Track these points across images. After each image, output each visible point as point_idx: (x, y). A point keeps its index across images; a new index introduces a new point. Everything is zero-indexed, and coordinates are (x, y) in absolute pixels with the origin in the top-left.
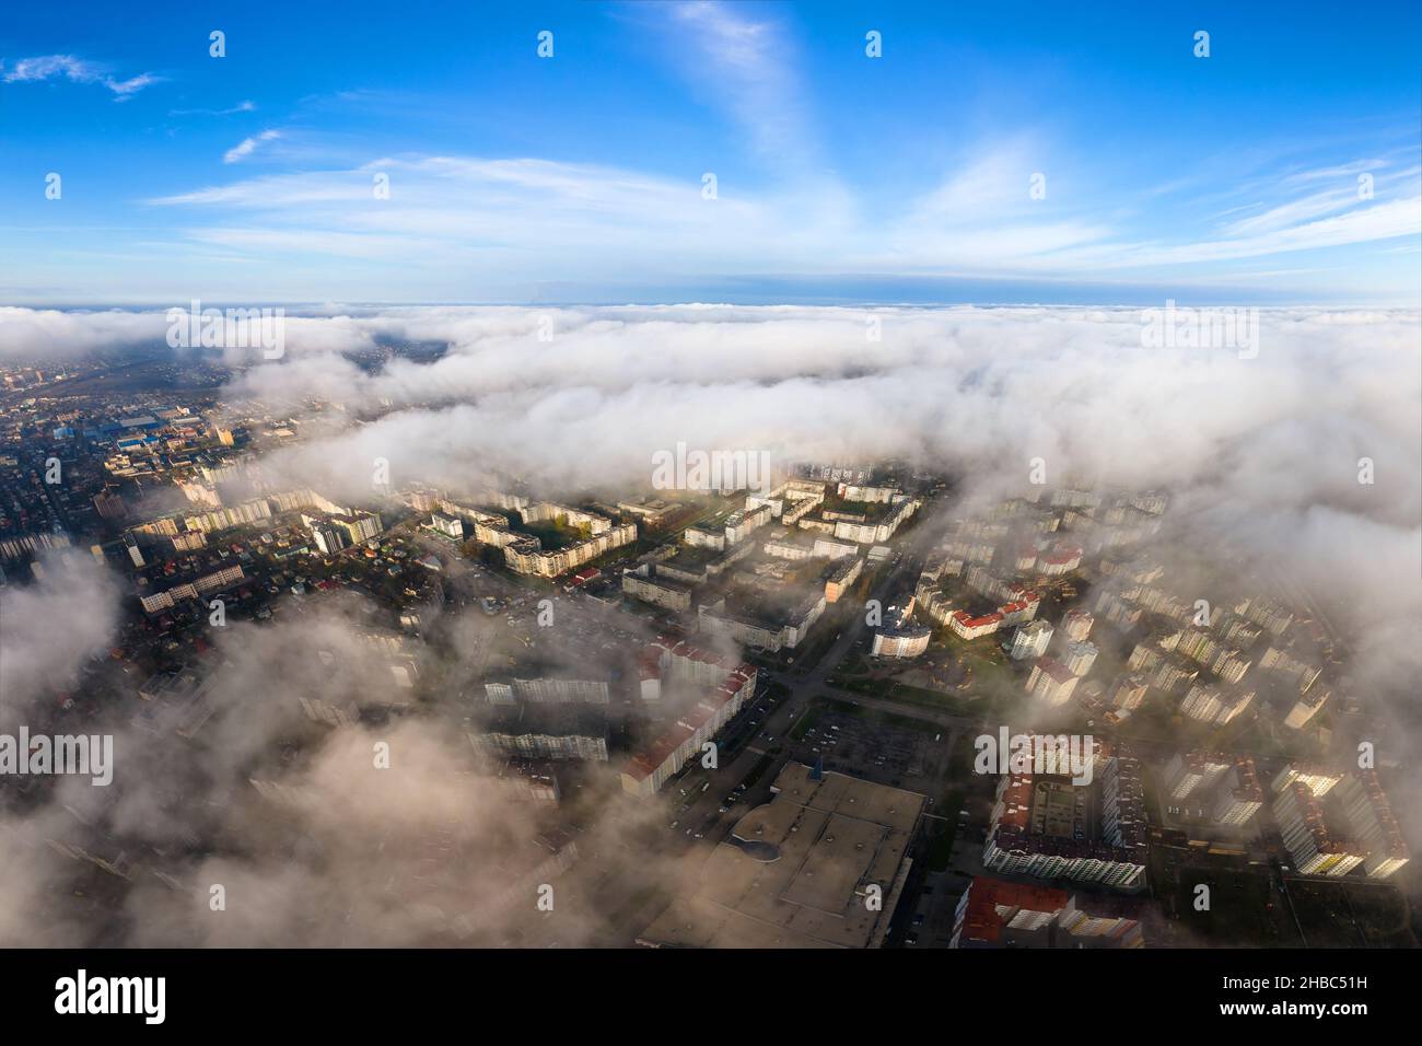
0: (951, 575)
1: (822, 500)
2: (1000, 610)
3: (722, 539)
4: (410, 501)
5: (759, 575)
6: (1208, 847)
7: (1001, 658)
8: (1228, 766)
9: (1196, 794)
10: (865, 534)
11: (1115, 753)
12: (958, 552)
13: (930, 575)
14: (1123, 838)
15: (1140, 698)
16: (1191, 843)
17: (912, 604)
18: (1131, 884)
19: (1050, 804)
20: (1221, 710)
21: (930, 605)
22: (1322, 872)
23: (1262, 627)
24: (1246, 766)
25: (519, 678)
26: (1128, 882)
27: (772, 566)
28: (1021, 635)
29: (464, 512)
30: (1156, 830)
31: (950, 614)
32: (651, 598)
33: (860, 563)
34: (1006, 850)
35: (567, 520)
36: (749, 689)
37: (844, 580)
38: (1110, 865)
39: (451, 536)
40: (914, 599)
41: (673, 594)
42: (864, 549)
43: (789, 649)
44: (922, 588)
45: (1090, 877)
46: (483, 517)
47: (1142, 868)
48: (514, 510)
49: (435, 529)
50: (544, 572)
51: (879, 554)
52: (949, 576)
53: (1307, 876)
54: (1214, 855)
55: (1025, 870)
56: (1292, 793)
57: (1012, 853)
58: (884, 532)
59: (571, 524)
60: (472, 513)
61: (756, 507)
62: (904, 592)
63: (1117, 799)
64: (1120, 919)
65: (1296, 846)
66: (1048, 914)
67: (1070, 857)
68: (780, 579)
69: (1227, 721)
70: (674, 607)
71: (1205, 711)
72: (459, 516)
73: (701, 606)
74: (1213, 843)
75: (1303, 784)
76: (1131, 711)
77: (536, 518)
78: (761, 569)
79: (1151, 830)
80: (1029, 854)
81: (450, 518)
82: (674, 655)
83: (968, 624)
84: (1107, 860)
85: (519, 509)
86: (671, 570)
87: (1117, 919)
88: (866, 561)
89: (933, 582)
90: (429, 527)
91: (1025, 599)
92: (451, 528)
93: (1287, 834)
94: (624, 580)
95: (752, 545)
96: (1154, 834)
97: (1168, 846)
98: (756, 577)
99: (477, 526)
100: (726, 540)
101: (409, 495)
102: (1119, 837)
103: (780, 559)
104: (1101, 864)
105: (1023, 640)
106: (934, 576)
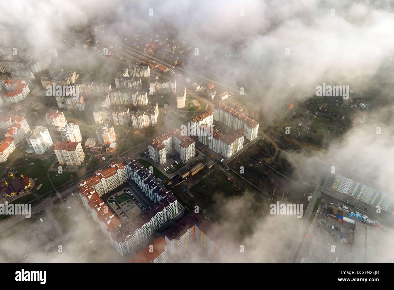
6: (191, 174)
8: (171, 138)
9: (169, 156)
11: (125, 164)
14: (159, 195)
15: (114, 134)
16: (184, 177)
18: (179, 211)
19: (120, 205)
20: (150, 118)
22: (235, 152)
26: (177, 212)
30: (168, 182)
34: (123, 241)
38: (165, 210)
45: (163, 222)
47: (176, 201)
53: (232, 158)
54: (194, 175)
55: (138, 242)
57: (127, 240)
63: (143, 181)
64: (188, 230)
65: (219, 149)
66: (164, 252)
67: (149, 221)
69: (156, 121)
71: (145, 122)
74: (191, 171)
76: (115, 142)
79: (166, 183)
80: (133, 233)
84: (162, 209)
87: (187, 231)
93: (213, 147)
96: (168, 184)
97: (177, 185)
102: (158, 196)
104: (161, 213)
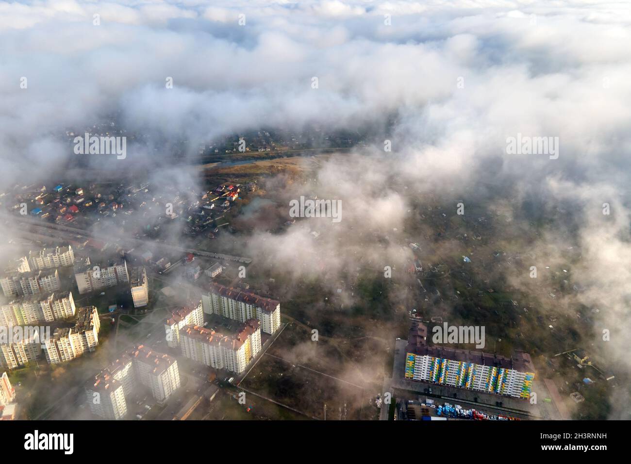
8: (131, 363)
9: (130, 400)
22: (250, 359)
23: (54, 268)
24: (141, 351)
53: (246, 371)
56: (185, 338)
65: (222, 362)
69: (96, 340)
71: (73, 348)
75: (186, 327)
76: (13, 402)
93: (210, 360)
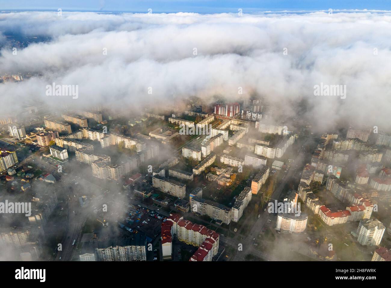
0: (317, 182)
1: (247, 131)
2: (348, 208)
3: (200, 153)
4: (36, 141)
5: (218, 176)
7: (352, 242)
10: (269, 152)
12: (320, 168)
13: (306, 181)
17: (296, 198)
21: (306, 199)
25: (99, 248)
27: (224, 170)
28: (363, 229)
29: (69, 144)
31: (318, 207)
32: (166, 190)
33: (268, 171)
35: (124, 144)
36: (215, 248)
37: (261, 180)
39: (61, 160)
40: (297, 195)
41: (177, 187)
42: (270, 162)
43: (234, 222)
44: (301, 189)
46: (80, 146)
48: (97, 140)
49: (52, 157)
50: (112, 177)
51: (278, 165)
52: (316, 183)
58: (280, 152)
59: (126, 147)
60: (73, 144)
61: (216, 134)
62: (292, 190)
68: (228, 178)
70: (178, 196)
72: (66, 147)
73: (191, 194)
77: (108, 144)
78: (219, 172)
81: (60, 149)
82: (178, 226)
83: (329, 215)
85: (99, 140)
86: (176, 173)
88: (272, 170)
89: (307, 186)
90: (48, 156)
91: (364, 204)
92: (61, 155)
94: (153, 180)
95: (214, 157)
98: (217, 177)
99: (77, 152)
100: (202, 154)
101: (36, 137)
103: (228, 166)
105: (365, 232)
106: (308, 182)
